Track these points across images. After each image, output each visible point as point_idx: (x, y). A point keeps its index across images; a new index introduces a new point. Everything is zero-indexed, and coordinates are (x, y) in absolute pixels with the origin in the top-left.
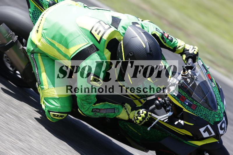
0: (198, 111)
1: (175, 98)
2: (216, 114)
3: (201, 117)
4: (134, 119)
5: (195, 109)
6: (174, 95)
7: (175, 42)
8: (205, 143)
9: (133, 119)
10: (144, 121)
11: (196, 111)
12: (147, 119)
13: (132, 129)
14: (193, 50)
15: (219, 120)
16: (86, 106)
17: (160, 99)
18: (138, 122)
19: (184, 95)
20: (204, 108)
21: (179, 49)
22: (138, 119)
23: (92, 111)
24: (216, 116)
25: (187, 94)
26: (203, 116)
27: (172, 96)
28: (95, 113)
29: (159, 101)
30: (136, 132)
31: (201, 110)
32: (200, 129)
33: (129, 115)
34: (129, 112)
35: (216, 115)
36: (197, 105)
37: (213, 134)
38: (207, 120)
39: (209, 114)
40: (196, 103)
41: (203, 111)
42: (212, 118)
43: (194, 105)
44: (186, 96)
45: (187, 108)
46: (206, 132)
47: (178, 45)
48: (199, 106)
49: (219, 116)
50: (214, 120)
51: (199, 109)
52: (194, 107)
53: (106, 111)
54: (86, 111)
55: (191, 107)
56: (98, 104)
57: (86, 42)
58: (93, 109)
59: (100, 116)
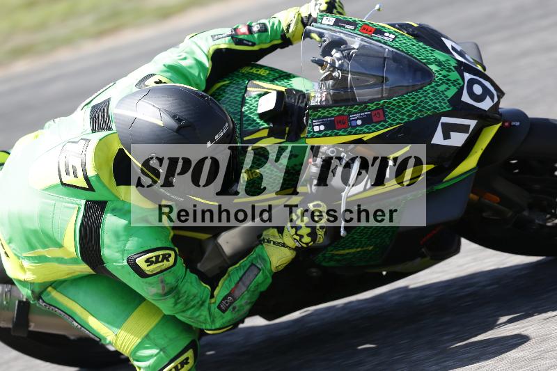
0: (394, 115)
1: (324, 136)
2: (438, 85)
3: (411, 119)
4: (298, 241)
5: (384, 116)
6: (320, 132)
7: (273, 24)
8: (480, 153)
9: (297, 244)
11: (389, 118)
13: (347, 251)
15: (456, 90)
16: (200, 315)
18: (306, 239)
19: (338, 113)
20: (400, 99)
23: (224, 311)
24: (442, 88)
25: (341, 106)
26: (413, 113)
27: (317, 137)
28: (231, 308)
30: (359, 249)
31: (400, 106)
33: (284, 245)
34: (280, 241)
35: (438, 88)
36: (383, 105)
37: (472, 123)
38: (429, 112)
39: (423, 99)
40: (377, 105)
41: (405, 104)
42: (437, 99)
43: (377, 112)
44: (344, 111)
45: (366, 130)
46: (452, 134)
47: (284, 26)
48: (386, 105)
49: (447, 84)
50: (443, 100)
51: (393, 109)
52: (378, 116)
53: (244, 284)
54: (213, 322)
55: (374, 121)
56: (217, 290)
57: (74, 208)
58: (219, 307)
59: (250, 303)
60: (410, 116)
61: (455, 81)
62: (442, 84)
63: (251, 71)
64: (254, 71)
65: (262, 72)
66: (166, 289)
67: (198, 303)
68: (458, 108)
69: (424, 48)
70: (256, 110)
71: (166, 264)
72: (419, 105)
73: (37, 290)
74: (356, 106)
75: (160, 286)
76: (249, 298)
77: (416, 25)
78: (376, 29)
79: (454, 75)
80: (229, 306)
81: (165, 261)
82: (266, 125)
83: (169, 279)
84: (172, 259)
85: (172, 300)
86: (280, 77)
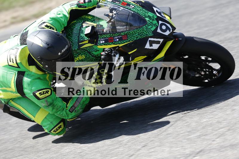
0: (131, 37)
1: (105, 45)
2: (148, 26)
11: (129, 38)
15: (155, 28)
16: (63, 114)
19: (109, 36)
20: (133, 31)
23: (71, 112)
26: (138, 36)
27: (101, 45)
31: (133, 34)
38: (144, 36)
39: (142, 31)
40: (124, 33)
41: (135, 33)
42: (148, 31)
44: (112, 36)
45: (120, 43)
46: (153, 45)
48: (128, 33)
49: (152, 25)
50: (150, 31)
51: (130, 35)
53: (78, 102)
54: (68, 116)
55: (123, 39)
56: (69, 104)
57: (14, 74)
58: (69, 111)
59: (82, 109)
60: (137, 38)
61: (155, 24)
62: (150, 25)
63: (85, 17)
64: (87, 17)
65: (90, 18)
66: (49, 104)
67: (61, 109)
68: (156, 35)
69: (145, 11)
70: (84, 33)
71: (47, 95)
72: (140, 34)
73: (6, 101)
74: (116, 34)
75: (46, 103)
76: (81, 107)
77: (143, 2)
78: (127, 4)
79: (155, 22)
80: (74, 110)
81: (47, 93)
82: (88, 39)
83: (49, 100)
84: (50, 93)
85: (52, 108)
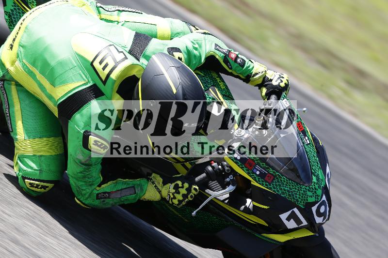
0: (276, 185)
1: (236, 163)
2: (309, 191)
3: (282, 195)
4: (170, 197)
5: (272, 181)
6: (236, 158)
7: (249, 67)
8: (292, 238)
9: (167, 198)
10: (186, 201)
11: (273, 185)
12: (191, 197)
14: (279, 81)
16: (85, 190)
17: (215, 164)
18: (176, 202)
19: (253, 158)
20: (287, 180)
21: (255, 77)
22: (175, 198)
24: (309, 194)
26: (286, 193)
27: (232, 160)
28: (102, 200)
29: (213, 167)
30: (180, 215)
31: (283, 184)
32: (280, 216)
33: (160, 192)
34: (160, 188)
35: (308, 192)
36: (276, 175)
37: (305, 223)
40: (274, 172)
42: (302, 197)
43: (270, 175)
44: (257, 160)
45: (257, 179)
46: (292, 220)
47: (254, 72)
50: (305, 200)
51: (279, 182)
52: (269, 178)
53: (121, 194)
54: (87, 198)
55: (265, 179)
56: (105, 185)
57: (84, 80)
60: (283, 193)
61: (318, 195)
63: (217, 79)
65: (222, 85)
66: (87, 163)
67: (90, 182)
68: (307, 210)
69: (317, 163)
72: (292, 192)
74: (264, 164)
75: (87, 158)
76: (115, 202)
78: (304, 130)
79: (319, 192)
80: (103, 198)
85: (82, 170)
86: (228, 97)
